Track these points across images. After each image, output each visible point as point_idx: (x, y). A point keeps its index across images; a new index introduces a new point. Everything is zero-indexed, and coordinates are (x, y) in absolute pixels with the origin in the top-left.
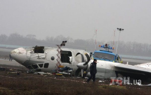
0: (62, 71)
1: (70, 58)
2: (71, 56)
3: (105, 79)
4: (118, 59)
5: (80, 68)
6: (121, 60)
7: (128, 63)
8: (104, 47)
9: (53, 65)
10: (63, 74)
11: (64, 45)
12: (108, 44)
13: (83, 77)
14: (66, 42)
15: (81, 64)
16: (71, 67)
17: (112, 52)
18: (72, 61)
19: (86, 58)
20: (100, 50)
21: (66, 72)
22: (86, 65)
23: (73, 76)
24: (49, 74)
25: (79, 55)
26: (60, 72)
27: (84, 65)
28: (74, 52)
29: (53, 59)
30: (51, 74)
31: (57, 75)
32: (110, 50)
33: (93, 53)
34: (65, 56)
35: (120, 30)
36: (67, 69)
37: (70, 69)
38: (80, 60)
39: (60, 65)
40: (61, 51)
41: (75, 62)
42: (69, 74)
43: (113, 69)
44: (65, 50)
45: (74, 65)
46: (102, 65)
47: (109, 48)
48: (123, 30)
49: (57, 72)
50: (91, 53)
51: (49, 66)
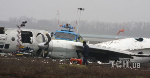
0: (22, 51)
1: (31, 38)
2: (32, 36)
3: (66, 59)
4: (79, 39)
5: (41, 49)
6: (82, 39)
7: (88, 42)
8: (65, 27)
9: (13, 45)
10: (24, 55)
11: (24, 26)
12: (69, 24)
13: (45, 57)
14: (26, 22)
15: (42, 44)
16: (31, 47)
17: (73, 32)
18: (33, 41)
19: (46, 39)
20: (61, 30)
21: (27, 52)
22: (47, 45)
23: (34, 56)
24: (10, 54)
25: (40, 35)
26: (20, 53)
27: (45, 45)
28: (34, 32)
29: (13, 39)
30: (12, 55)
31: (18, 55)
32: (71, 30)
33: (54, 33)
34: (26, 37)
35: (81, 9)
36: (28, 49)
37: (31, 49)
38: (41, 40)
39: (21, 45)
40: (21, 32)
41: (36, 42)
42: (30, 54)
43: (73, 48)
44: (25, 31)
45: (35, 46)
46: (63, 45)
47: (70, 28)
48: (84, 9)
49: (17, 53)
50: (52, 33)
51: (10, 47)
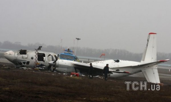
0: (38, 67)
1: (44, 58)
2: (45, 56)
3: (67, 73)
4: (76, 59)
5: (50, 65)
6: (78, 60)
7: (83, 61)
8: (67, 51)
9: (32, 62)
10: (39, 69)
11: (40, 49)
12: (70, 49)
13: (53, 71)
14: (41, 47)
15: (52, 62)
16: (44, 64)
17: (72, 54)
18: (45, 60)
19: (55, 58)
20: (64, 53)
21: (41, 68)
22: (55, 63)
23: (46, 70)
24: (30, 68)
25: (50, 56)
26: (37, 68)
27: (53, 63)
28: (47, 54)
29: (32, 58)
30: (31, 69)
32: (71, 53)
33: (60, 55)
34: (41, 57)
35: (78, 39)
36: (42, 65)
37: (44, 66)
38: (51, 59)
39: (37, 63)
40: (38, 53)
41: (47, 61)
42: (43, 69)
43: (73, 66)
44: (41, 53)
45: (46, 63)
46: (66, 63)
47: (70, 52)
48: (80, 39)
49: (35, 68)
50: (58, 55)
51: (30, 63)
